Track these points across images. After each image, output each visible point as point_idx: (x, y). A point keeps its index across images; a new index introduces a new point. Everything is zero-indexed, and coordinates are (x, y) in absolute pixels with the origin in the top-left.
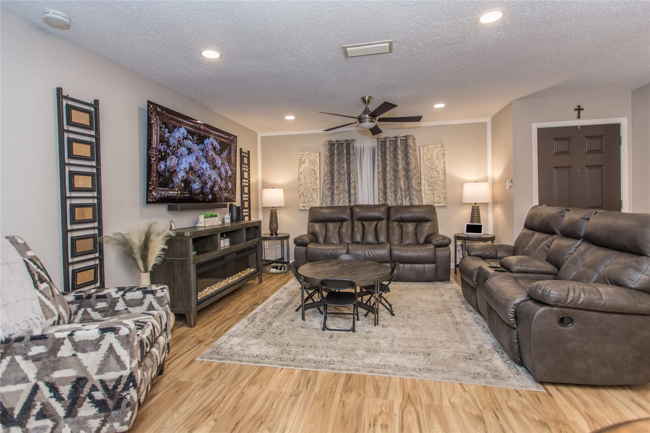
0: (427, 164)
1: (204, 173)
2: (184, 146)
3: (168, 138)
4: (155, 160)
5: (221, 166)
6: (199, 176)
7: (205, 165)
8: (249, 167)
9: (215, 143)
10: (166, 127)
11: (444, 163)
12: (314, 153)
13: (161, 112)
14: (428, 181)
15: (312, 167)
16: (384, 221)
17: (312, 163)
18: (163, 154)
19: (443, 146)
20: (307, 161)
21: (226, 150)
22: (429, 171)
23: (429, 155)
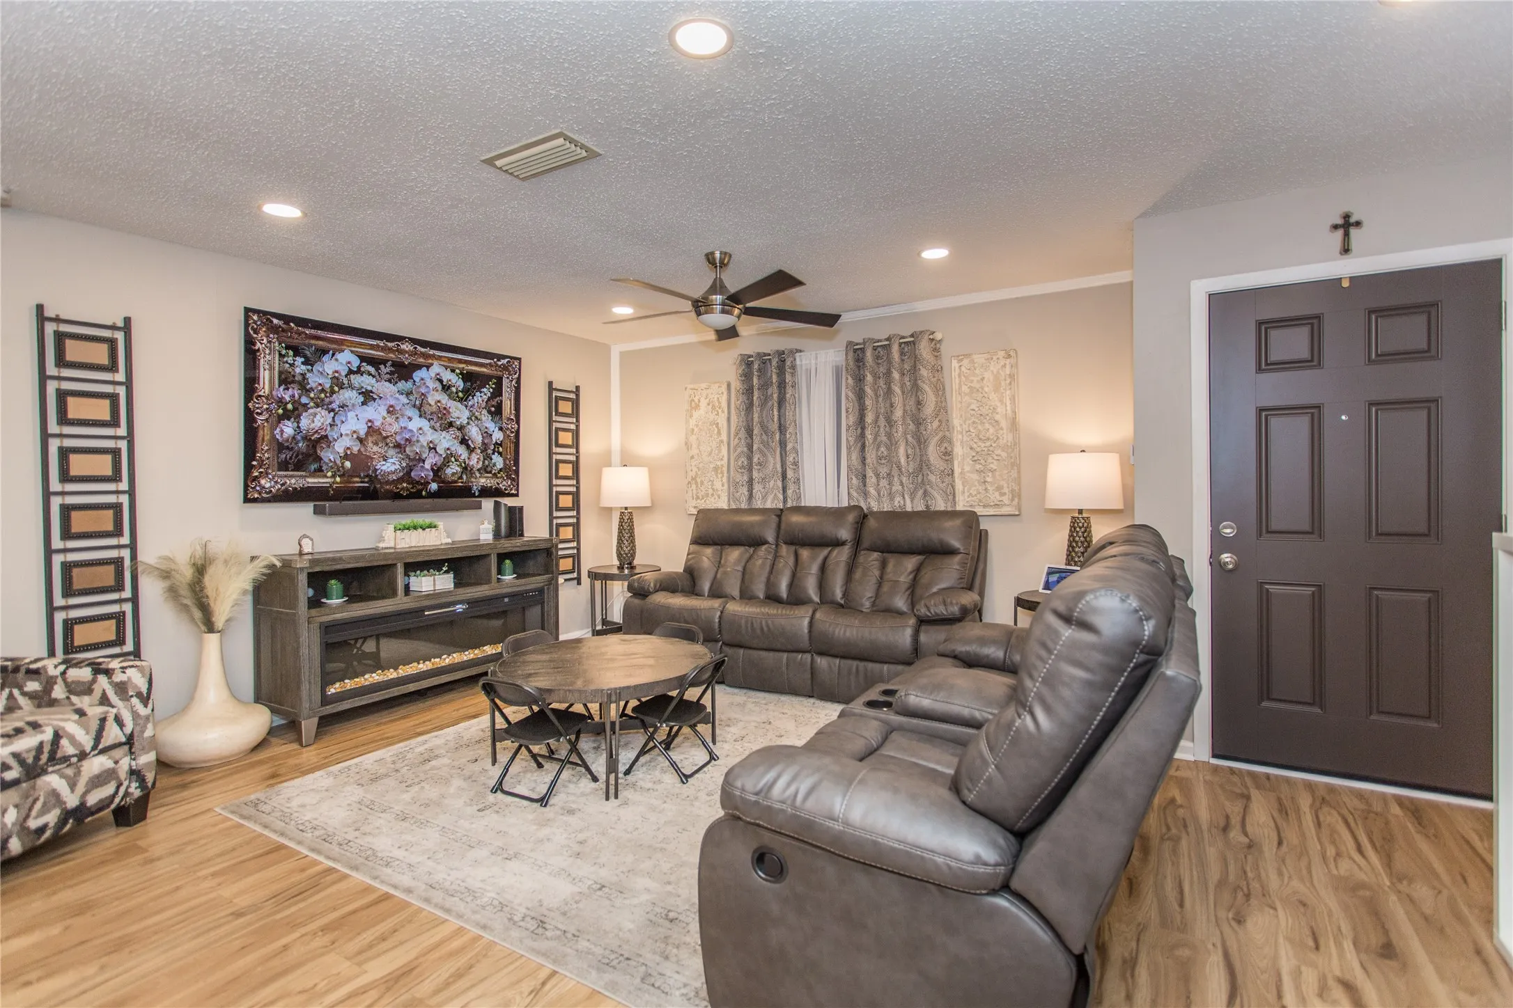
0: (969, 404)
1: (414, 439)
2: (351, 387)
3: (303, 375)
4: (267, 420)
5: (468, 423)
6: (398, 446)
7: (417, 423)
8: (578, 421)
9: (447, 376)
10: (297, 352)
11: (1013, 399)
12: (717, 385)
13: (284, 326)
14: (971, 448)
15: (712, 417)
16: (847, 547)
17: (713, 408)
18: (290, 406)
19: (1009, 356)
20: (703, 403)
21: (485, 390)
22: (974, 422)
23: (975, 379)
